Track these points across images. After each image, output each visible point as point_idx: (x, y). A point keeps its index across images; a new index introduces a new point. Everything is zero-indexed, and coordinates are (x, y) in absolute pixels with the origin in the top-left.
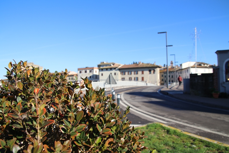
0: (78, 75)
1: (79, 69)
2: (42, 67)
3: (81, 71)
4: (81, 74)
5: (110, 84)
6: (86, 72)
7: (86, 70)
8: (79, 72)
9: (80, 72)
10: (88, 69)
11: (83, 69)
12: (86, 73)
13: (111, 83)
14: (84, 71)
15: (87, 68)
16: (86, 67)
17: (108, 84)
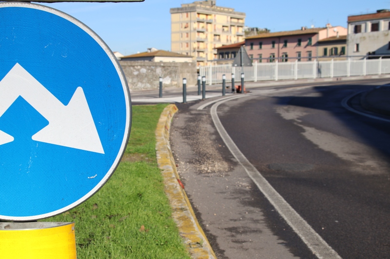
0: (349, 39)
1: (351, 20)
2: (242, 14)
3: (357, 24)
4: (359, 35)
5: (241, 66)
6: (375, 28)
7: (375, 22)
8: (351, 28)
9: (357, 30)
10: (384, 18)
11: (365, 18)
12: (375, 33)
13: (243, 64)
14: (369, 24)
15: (381, 14)
16: (379, 11)
17: (238, 66)
